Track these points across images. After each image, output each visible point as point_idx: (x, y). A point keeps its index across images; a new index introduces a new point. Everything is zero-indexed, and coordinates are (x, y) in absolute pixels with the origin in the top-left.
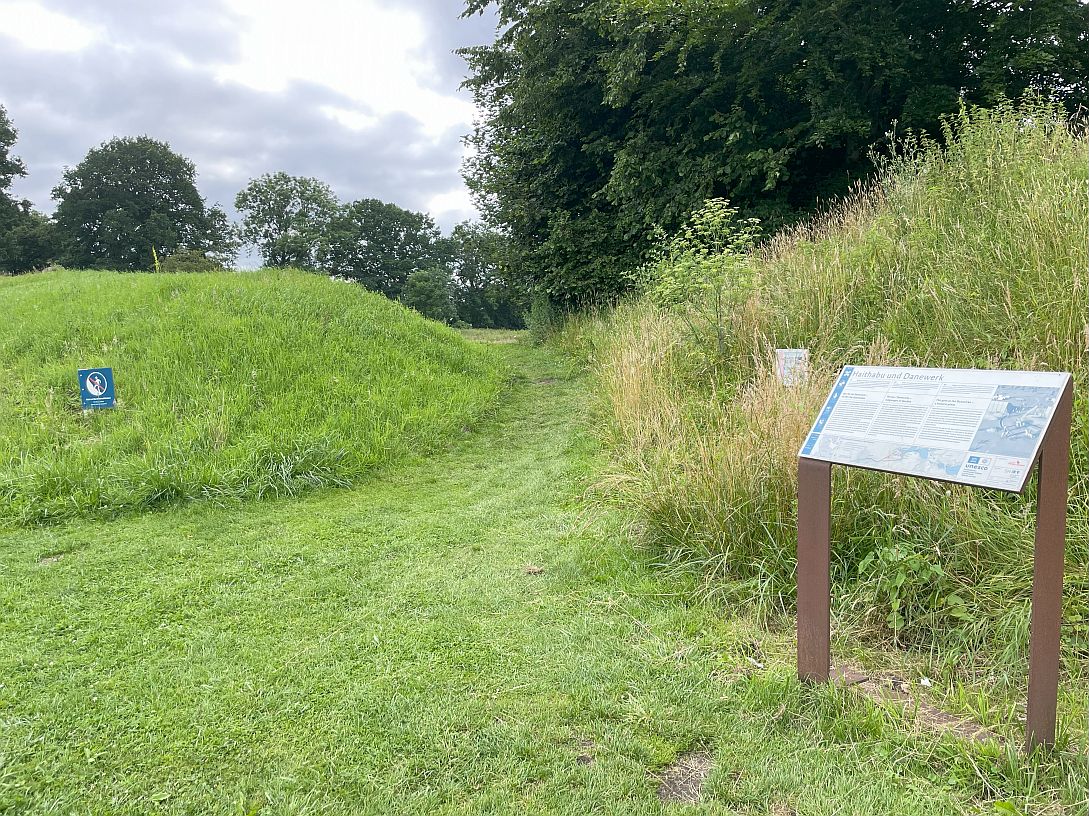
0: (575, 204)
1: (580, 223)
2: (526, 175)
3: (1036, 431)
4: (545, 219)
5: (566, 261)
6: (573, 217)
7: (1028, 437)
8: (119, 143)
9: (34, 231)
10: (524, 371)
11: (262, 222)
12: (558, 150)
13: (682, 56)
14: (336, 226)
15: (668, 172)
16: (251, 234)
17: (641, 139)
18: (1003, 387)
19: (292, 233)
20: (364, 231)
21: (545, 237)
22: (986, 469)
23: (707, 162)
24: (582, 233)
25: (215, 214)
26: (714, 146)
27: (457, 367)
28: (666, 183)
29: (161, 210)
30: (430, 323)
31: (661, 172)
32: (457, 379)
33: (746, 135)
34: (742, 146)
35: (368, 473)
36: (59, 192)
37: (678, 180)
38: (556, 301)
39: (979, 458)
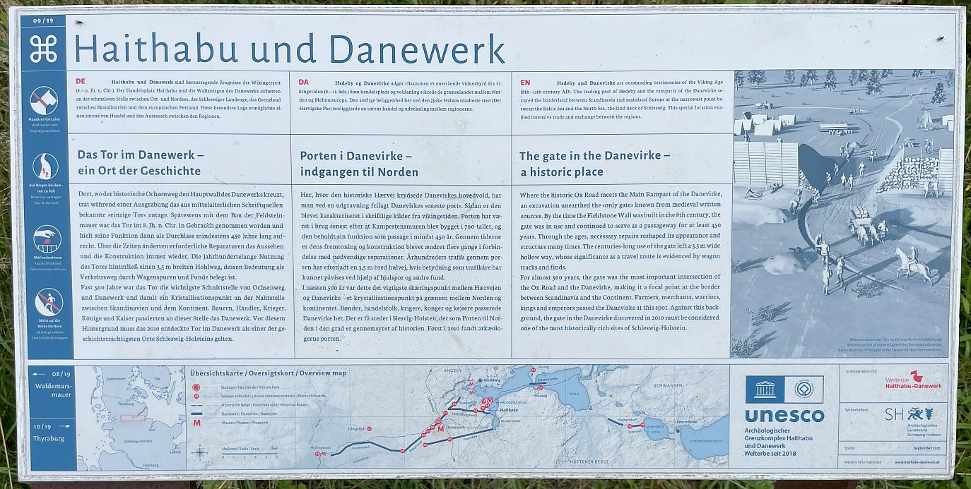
3: (932, 249)
7: (913, 277)
18: (757, 76)
22: (819, 416)
39: (779, 382)
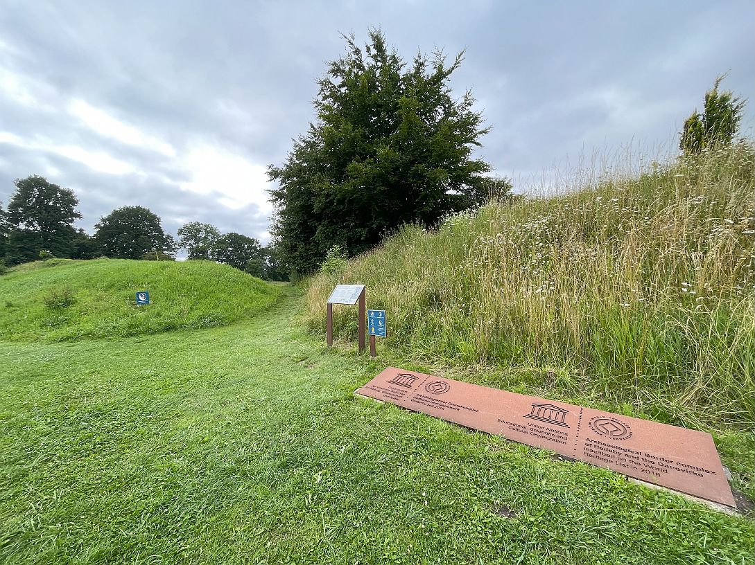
0: (306, 241)
1: (308, 247)
2: (290, 231)
4: (296, 245)
5: (303, 258)
6: (305, 244)
8: (127, 208)
9: (83, 241)
10: (287, 294)
11: (188, 241)
12: (300, 224)
13: (335, 201)
14: (219, 242)
15: (334, 233)
16: (184, 245)
17: (326, 222)
19: (201, 244)
20: (230, 245)
21: (296, 250)
23: (345, 231)
24: (308, 250)
25: (168, 237)
26: (348, 226)
27: (263, 292)
28: (334, 236)
29: (145, 234)
30: (255, 278)
31: (332, 233)
32: (263, 295)
33: (356, 224)
34: (355, 227)
35: (233, 322)
36: (98, 226)
37: (337, 235)
38: (299, 271)
